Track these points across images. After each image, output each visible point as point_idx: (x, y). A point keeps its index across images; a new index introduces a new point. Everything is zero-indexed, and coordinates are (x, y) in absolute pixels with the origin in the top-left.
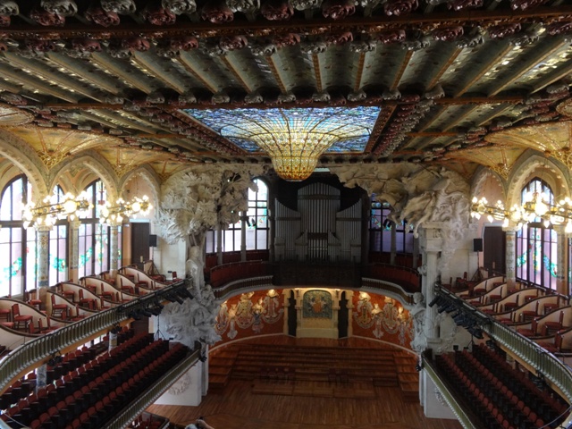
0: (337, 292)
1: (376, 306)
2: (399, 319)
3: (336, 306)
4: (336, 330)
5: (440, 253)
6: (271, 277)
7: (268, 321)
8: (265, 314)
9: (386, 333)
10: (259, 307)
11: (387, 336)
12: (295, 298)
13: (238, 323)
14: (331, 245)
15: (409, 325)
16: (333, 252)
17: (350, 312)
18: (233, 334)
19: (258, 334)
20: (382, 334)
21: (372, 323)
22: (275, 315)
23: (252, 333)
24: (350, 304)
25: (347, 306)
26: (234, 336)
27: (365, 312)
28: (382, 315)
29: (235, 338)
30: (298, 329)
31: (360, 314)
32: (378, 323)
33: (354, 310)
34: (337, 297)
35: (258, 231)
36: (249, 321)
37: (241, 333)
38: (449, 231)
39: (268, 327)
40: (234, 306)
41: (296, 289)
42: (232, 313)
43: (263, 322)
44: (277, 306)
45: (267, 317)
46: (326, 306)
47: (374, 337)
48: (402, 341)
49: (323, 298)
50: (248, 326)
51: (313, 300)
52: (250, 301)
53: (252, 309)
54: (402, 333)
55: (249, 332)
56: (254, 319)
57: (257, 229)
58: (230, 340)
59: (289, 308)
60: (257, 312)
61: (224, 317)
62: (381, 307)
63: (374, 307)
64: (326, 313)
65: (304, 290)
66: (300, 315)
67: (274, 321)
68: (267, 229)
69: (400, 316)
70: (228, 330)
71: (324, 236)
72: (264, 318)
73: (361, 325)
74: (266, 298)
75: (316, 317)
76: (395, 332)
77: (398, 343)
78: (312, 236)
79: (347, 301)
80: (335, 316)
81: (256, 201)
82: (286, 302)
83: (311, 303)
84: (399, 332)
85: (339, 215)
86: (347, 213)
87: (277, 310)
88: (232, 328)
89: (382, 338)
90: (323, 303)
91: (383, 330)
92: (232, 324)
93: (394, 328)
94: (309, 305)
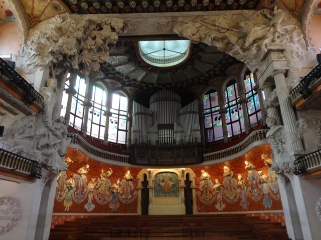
0: (183, 171)
1: (217, 181)
2: (239, 186)
3: (182, 184)
4: (184, 206)
5: (287, 71)
6: (128, 156)
7: (124, 201)
8: (122, 195)
9: (227, 204)
10: (116, 186)
11: (230, 206)
12: (148, 179)
13: (96, 198)
14: (177, 132)
15: (250, 188)
16: (178, 138)
17: (194, 191)
18: (90, 207)
19: (114, 212)
20: (224, 206)
21: (214, 198)
22: (130, 197)
23: (109, 210)
24: (193, 185)
25: (191, 187)
26: (91, 209)
27: (206, 190)
28: (222, 188)
29: (92, 212)
30: (150, 206)
31: (202, 193)
32: (219, 196)
33: (197, 190)
34: (183, 176)
35: (119, 131)
36: (107, 198)
37: (99, 208)
38: (292, 51)
39: (124, 207)
40: (94, 180)
41: (149, 170)
42: (91, 186)
43: (119, 201)
44: (132, 189)
45: (123, 197)
46: (174, 185)
47: (217, 211)
48: (245, 207)
49: (171, 179)
50: (105, 203)
51: (163, 181)
52: (109, 181)
53: (110, 188)
54: (244, 199)
55: (106, 208)
56: (111, 197)
57: (118, 130)
58: (86, 211)
59: (142, 190)
60: (115, 191)
61: (83, 187)
62: (220, 181)
63: (215, 183)
64: (174, 192)
65: (155, 171)
66: (151, 194)
67: (130, 202)
68: (126, 131)
69: (240, 183)
70: (86, 201)
71: (170, 127)
72: (120, 198)
73: (204, 202)
74: (123, 180)
75: (166, 196)
76: (235, 200)
77: (241, 209)
78: (161, 127)
79: (191, 182)
80: (182, 194)
81: (119, 110)
82: (140, 185)
83: (162, 184)
84: (240, 199)
85: (181, 111)
86: (188, 108)
87: (132, 193)
88: (90, 200)
89: (224, 210)
90: (171, 183)
91: (224, 202)
92: (90, 196)
93: (235, 197)
94: (159, 185)
